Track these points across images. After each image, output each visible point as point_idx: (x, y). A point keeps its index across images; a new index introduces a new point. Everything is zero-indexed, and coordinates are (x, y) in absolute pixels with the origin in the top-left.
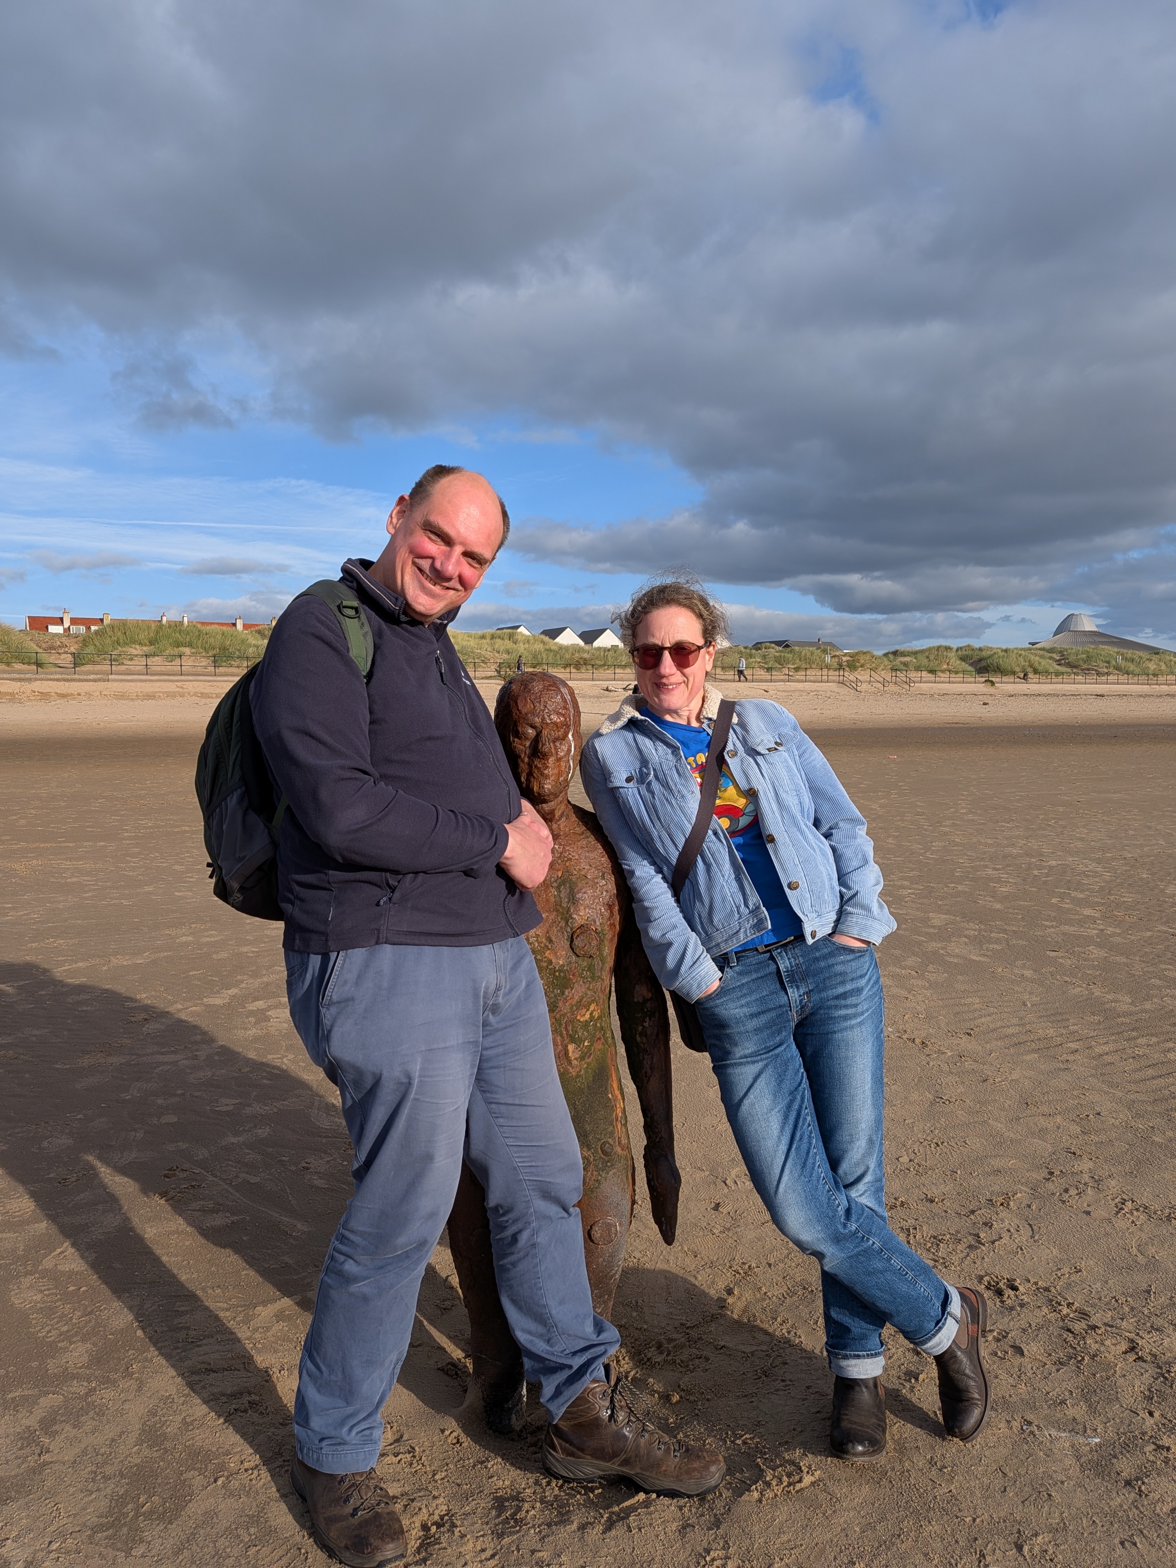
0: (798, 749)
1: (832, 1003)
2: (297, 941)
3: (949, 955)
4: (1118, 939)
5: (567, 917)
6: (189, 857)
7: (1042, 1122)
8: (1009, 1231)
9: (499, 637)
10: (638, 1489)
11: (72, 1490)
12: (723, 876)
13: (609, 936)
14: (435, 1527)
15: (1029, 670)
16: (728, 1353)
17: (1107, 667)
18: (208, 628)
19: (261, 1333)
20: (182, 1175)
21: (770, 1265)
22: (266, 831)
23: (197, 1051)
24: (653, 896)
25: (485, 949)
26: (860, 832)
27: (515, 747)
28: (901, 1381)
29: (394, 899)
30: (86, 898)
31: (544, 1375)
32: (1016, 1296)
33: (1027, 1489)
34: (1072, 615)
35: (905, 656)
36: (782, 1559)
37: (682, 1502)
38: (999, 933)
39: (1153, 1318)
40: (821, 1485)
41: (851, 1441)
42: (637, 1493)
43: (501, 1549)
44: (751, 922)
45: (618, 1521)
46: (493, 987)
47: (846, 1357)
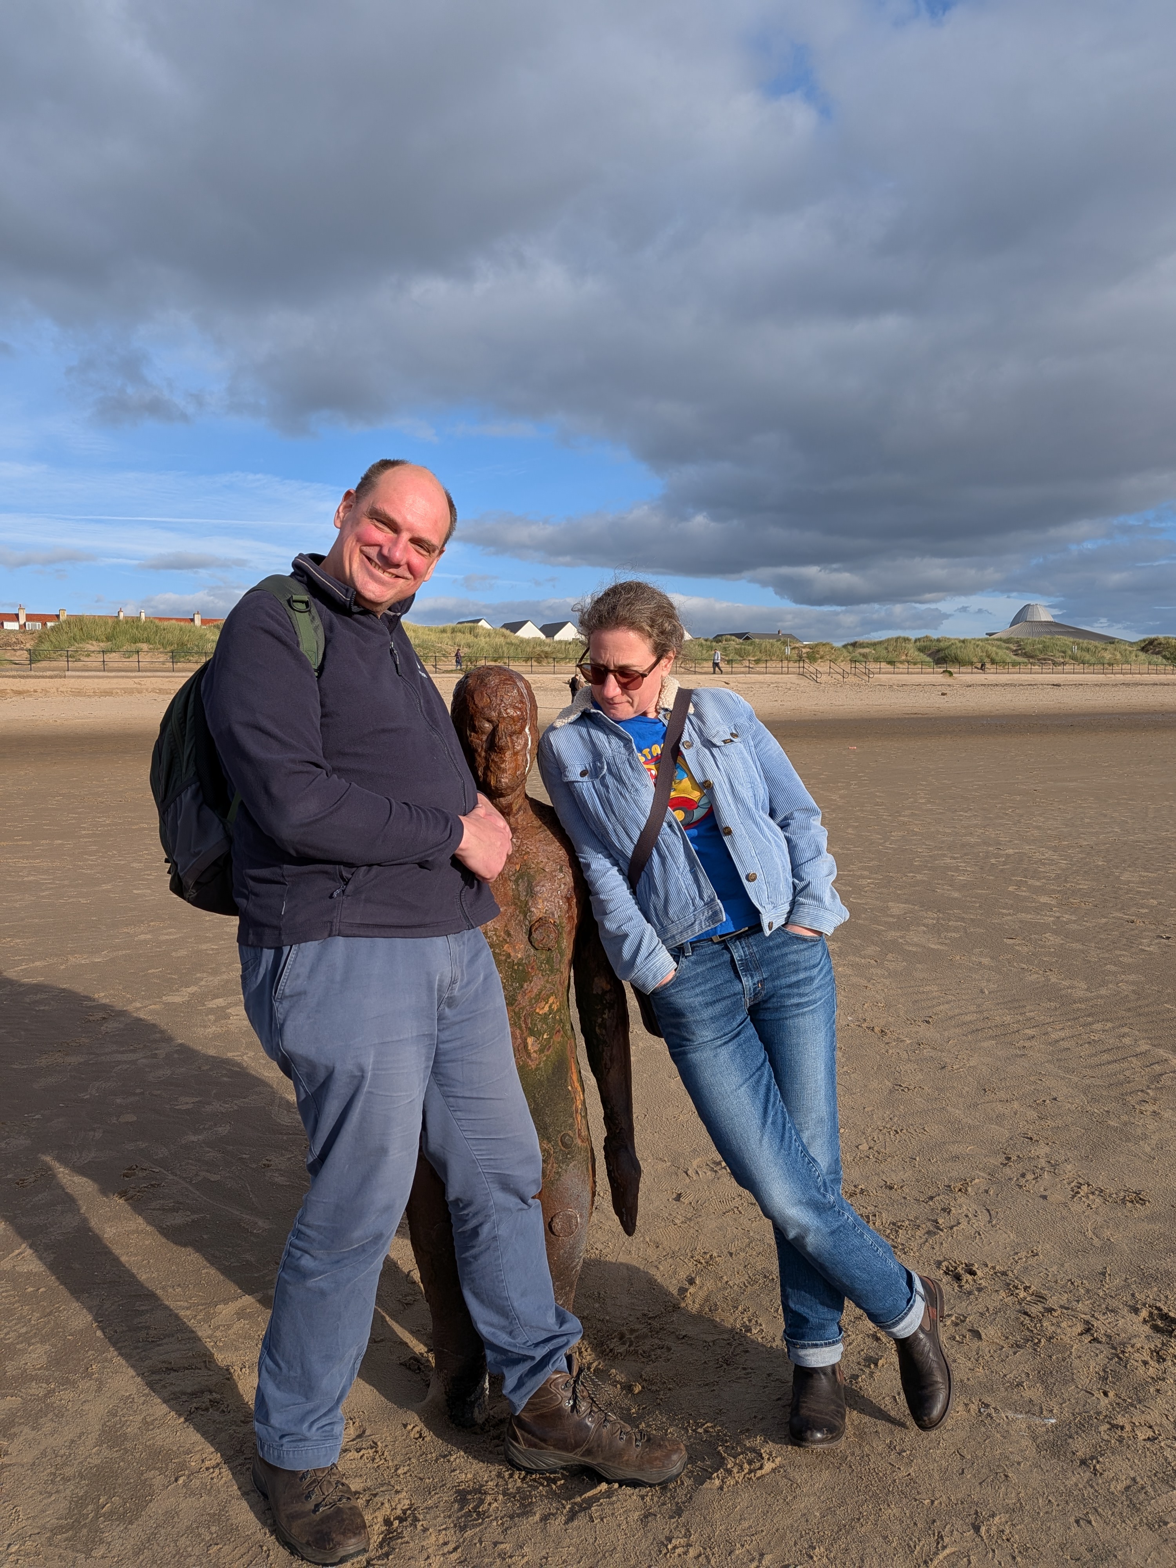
0: (753, 739)
1: (785, 991)
2: (251, 936)
3: (908, 943)
4: (1075, 927)
5: (525, 910)
6: (148, 854)
7: (1000, 1108)
8: (967, 1216)
9: (460, 631)
10: (601, 1479)
11: (30, 1492)
12: (678, 869)
13: (567, 928)
14: (397, 1522)
15: (986, 660)
16: (689, 1342)
17: (1063, 657)
18: (166, 623)
19: (222, 1331)
20: (141, 1174)
21: (731, 1254)
22: (221, 826)
23: (156, 1049)
24: (608, 888)
25: (440, 941)
26: (814, 823)
27: (472, 741)
28: (861, 1367)
29: (347, 892)
30: (43, 897)
31: (507, 1366)
32: (974, 1281)
33: (984, 1471)
34: (1029, 605)
35: (864, 647)
36: (743, 1546)
37: (644, 1491)
38: (956, 921)
39: (1108, 1300)
40: (782, 1470)
41: (810, 1429)
42: (600, 1483)
43: (464, 1542)
44: (706, 914)
45: (580, 1511)
46: (447, 981)
47: (804, 1347)
